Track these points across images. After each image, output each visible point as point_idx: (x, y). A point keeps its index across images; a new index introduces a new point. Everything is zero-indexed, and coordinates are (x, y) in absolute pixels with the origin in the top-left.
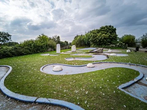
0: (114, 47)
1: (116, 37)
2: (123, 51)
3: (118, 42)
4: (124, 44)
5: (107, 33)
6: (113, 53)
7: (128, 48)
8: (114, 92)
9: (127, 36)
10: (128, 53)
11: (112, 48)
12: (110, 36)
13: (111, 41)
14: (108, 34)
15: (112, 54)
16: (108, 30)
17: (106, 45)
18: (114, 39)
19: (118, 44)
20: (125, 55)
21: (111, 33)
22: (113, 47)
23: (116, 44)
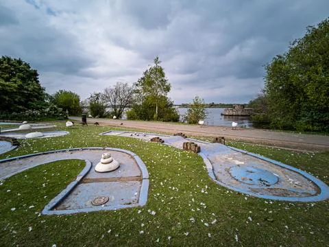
0: (38, 117)
1: (39, 93)
2: (60, 124)
3: (47, 105)
4: (61, 109)
5: (10, 78)
6: (34, 131)
7: (69, 117)
8: (30, 229)
9: (66, 93)
10: (69, 128)
11: (32, 119)
12: (21, 87)
13: (26, 102)
14: (15, 82)
15: (29, 135)
16: (12, 69)
17: (11, 111)
18: (36, 97)
19: (48, 109)
20: (62, 133)
21: (23, 79)
22: (33, 115)
23: (41, 108)
